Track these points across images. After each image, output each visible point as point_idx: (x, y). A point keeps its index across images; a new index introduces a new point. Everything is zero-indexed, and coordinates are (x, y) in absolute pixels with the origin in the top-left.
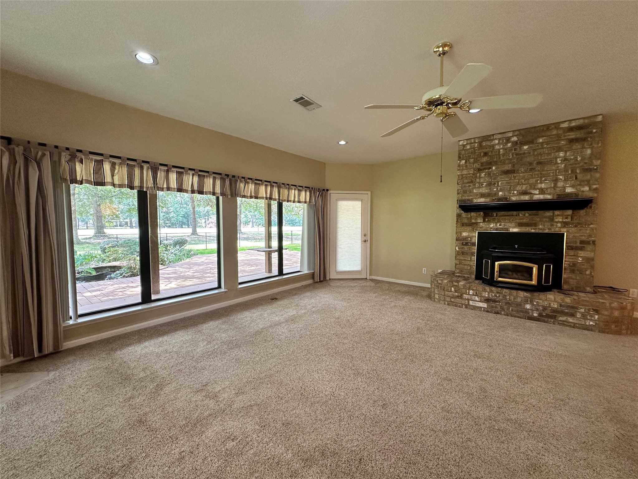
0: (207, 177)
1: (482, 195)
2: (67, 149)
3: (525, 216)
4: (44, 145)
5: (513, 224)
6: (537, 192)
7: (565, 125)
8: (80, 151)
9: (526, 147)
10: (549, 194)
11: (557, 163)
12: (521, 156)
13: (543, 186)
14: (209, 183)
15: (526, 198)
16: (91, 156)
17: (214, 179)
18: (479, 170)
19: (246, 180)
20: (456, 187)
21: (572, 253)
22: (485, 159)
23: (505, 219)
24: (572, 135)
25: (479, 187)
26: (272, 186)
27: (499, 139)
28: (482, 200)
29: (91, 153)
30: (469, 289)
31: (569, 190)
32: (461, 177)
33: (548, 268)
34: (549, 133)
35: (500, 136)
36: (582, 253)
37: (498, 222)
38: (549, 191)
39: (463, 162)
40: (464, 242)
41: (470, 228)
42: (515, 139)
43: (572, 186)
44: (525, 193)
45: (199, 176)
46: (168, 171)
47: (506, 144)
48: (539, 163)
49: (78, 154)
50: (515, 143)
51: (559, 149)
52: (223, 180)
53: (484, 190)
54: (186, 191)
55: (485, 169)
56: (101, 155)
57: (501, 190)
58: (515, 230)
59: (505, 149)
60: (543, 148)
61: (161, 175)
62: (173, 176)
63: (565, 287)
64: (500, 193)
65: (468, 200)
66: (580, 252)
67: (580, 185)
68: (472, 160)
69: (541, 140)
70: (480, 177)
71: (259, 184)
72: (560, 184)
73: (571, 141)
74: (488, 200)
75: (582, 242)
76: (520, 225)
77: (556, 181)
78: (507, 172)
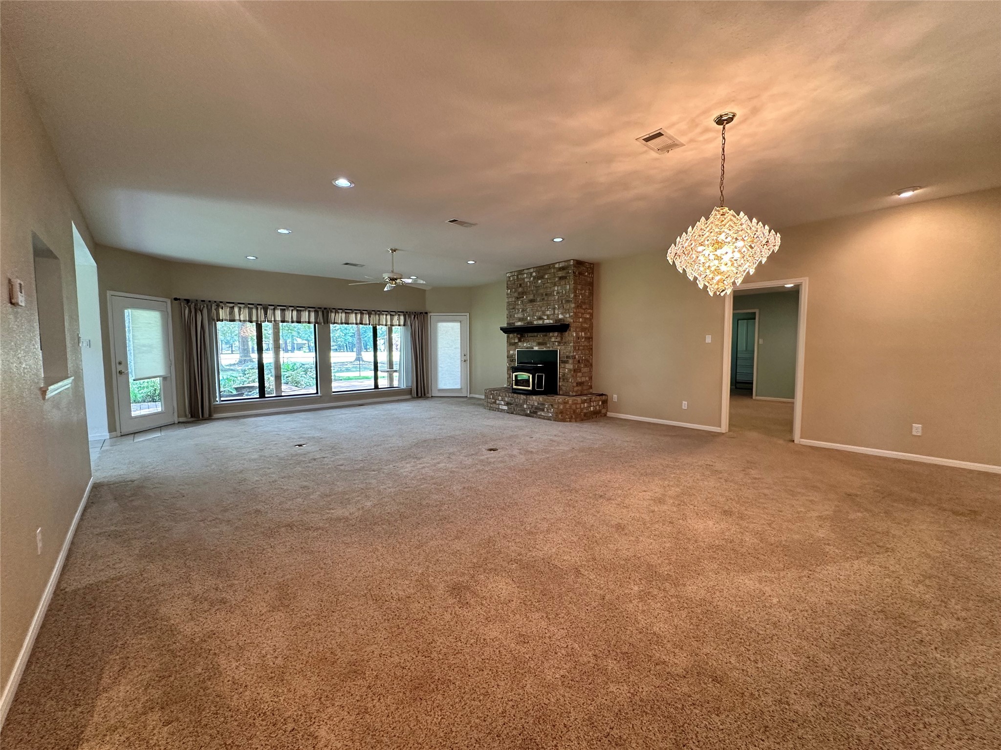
0: (303, 310)
1: (520, 320)
2: (215, 302)
3: (540, 337)
4: (204, 301)
5: (535, 344)
6: (545, 318)
7: (557, 266)
8: (221, 302)
9: (540, 281)
10: (551, 319)
11: (554, 295)
12: (537, 287)
13: (548, 313)
14: (305, 315)
15: (541, 322)
16: (227, 304)
17: (309, 311)
18: (517, 298)
19: (336, 311)
20: (506, 312)
21: (562, 365)
22: (520, 290)
23: (531, 340)
24: (561, 274)
25: (518, 313)
26: (362, 314)
27: (527, 274)
28: (519, 324)
29: (227, 303)
30: (499, 396)
31: (560, 316)
32: (509, 304)
33: (540, 378)
34: (550, 272)
35: (526, 271)
36: (567, 366)
37: (528, 341)
38: (551, 317)
39: (509, 291)
40: (510, 358)
41: (513, 347)
42: (534, 274)
43: (562, 314)
44: (540, 318)
45: (297, 310)
46: (274, 309)
47: (530, 278)
48: (546, 295)
49: (221, 304)
50: (534, 278)
51: (555, 285)
52: (316, 312)
53: (520, 315)
54: (288, 322)
55: (520, 298)
56: (233, 303)
57: (529, 316)
58: (536, 348)
59: (530, 282)
60: (548, 283)
61: (269, 312)
62: (278, 313)
63: (561, 393)
64: (529, 318)
65: (513, 323)
66: (567, 365)
67: (565, 312)
68: (514, 290)
69: (546, 277)
70: (518, 305)
71: (349, 313)
72: (556, 312)
73: (561, 278)
74: (522, 324)
75: (567, 357)
76: (539, 344)
77: (554, 309)
78: (532, 301)
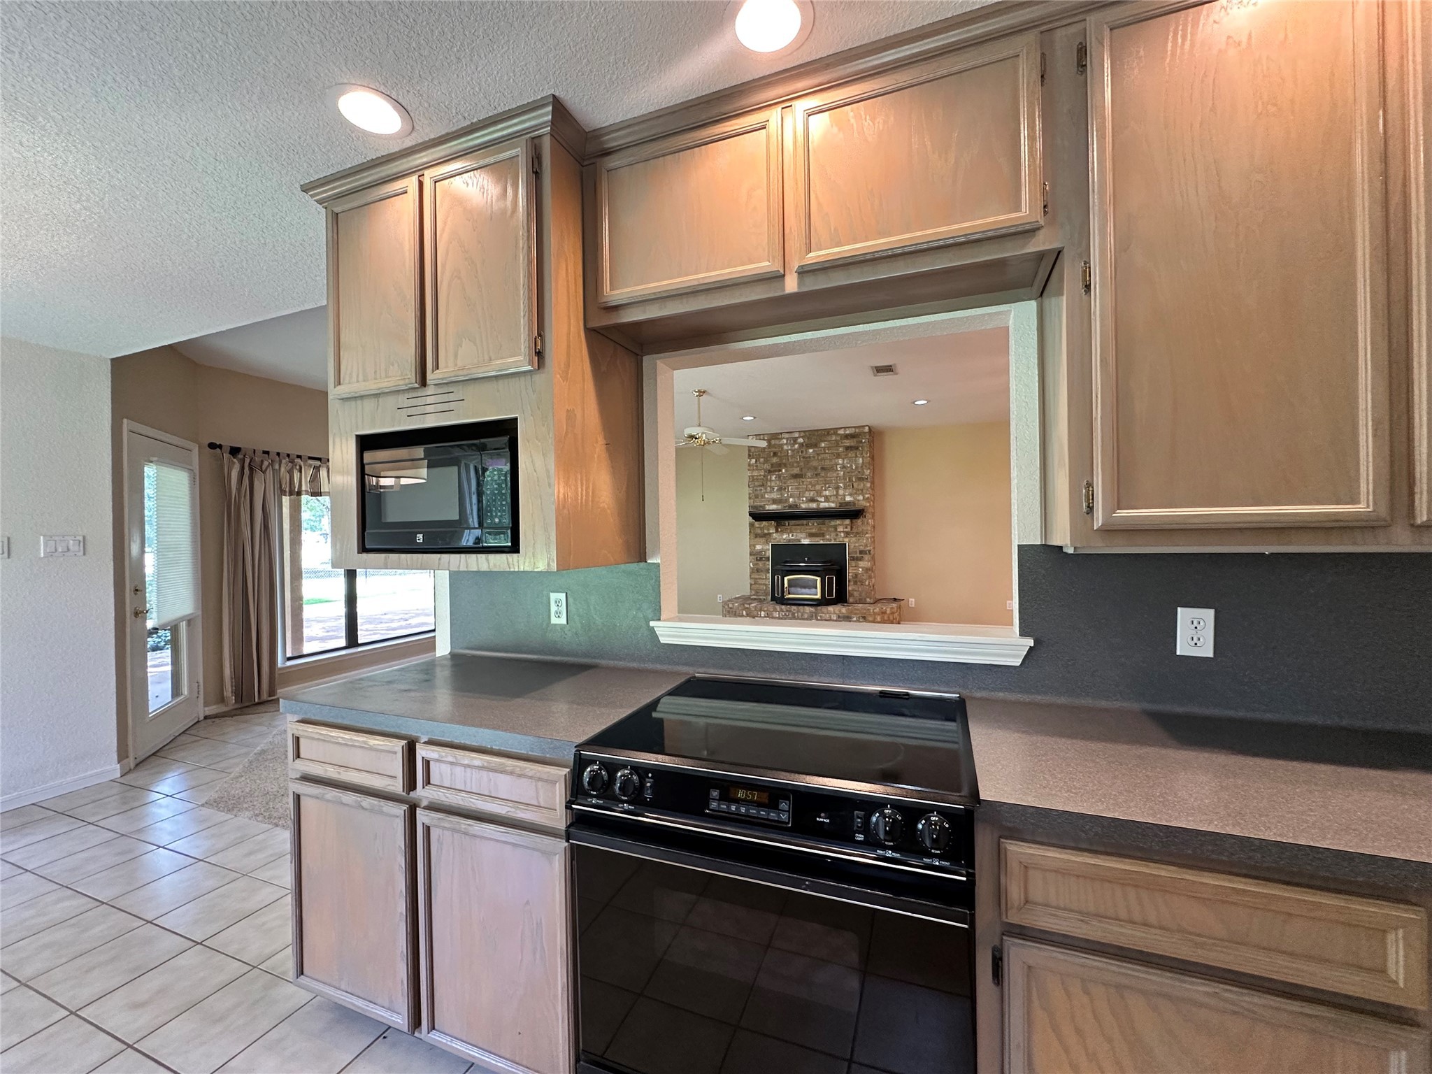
1: (774, 501)
2: (288, 455)
3: (813, 525)
4: (267, 453)
5: (803, 535)
6: (823, 499)
7: (841, 432)
8: (299, 457)
9: (811, 451)
10: (833, 502)
11: (837, 470)
12: (807, 459)
13: (827, 493)
15: (814, 505)
16: (310, 462)
18: (770, 472)
20: (747, 491)
21: (853, 563)
22: (775, 460)
23: (796, 529)
24: (847, 443)
25: (771, 492)
27: (787, 439)
28: (773, 507)
29: (310, 458)
30: (761, 610)
31: (848, 498)
32: (752, 479)
33: (830, 580)
34: (829, 438)
35: (787, 436)
36: (862, 564)
37: (791, 532)
38: (832, 499)
39: (754, 461)
40: (757, 557)
41: (763, 540)
42: (801, 440)
43: (851, 495)
44: (812, 500)
47: (794, 445)
48: (823, 469)
49: (298, 460)
50: (801, 445)
51: (838, 456)
53: (775, 496)
55: (775, 471)
56: (319, 459)
57: (791, 496)
58: (806, 542)
59: (793, 451)
60: (826, 453)
63: (851, 600)
64: (791, 500)
65: (761, 506)
66: (860, 563)
67: (856, 493)
68: (762, 460)
69: (823, 445)
70: (771, 481)
72: (841, 492)
73: (847, 448)
74: (780, 507)
75: (861, 552)
76: (811, 535)
77: (837, 488)
78: (796, 476)
